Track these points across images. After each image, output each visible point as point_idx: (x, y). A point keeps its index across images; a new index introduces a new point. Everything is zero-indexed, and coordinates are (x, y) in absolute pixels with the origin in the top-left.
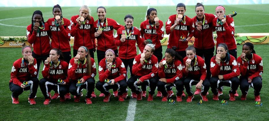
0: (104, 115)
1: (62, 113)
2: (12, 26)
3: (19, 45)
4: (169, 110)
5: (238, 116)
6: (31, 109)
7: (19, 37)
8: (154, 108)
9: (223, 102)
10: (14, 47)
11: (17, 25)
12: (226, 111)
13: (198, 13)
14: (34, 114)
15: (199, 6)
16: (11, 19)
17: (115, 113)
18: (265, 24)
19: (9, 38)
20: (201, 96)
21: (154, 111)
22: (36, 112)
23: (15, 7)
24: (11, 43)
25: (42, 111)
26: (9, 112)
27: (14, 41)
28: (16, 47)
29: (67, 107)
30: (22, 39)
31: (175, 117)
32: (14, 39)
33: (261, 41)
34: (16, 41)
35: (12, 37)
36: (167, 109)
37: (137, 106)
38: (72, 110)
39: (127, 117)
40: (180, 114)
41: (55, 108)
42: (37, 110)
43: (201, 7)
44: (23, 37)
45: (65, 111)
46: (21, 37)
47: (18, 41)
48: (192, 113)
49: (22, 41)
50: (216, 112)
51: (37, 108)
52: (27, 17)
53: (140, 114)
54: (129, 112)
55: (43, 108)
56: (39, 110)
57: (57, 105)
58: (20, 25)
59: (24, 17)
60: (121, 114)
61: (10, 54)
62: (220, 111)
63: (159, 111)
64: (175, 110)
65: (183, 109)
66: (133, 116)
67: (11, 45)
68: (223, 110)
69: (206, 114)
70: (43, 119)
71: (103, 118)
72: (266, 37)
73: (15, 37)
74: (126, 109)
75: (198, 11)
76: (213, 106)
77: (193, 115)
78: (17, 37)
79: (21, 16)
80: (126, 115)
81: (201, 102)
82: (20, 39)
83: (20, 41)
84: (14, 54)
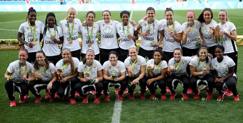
0: (91, 112)
1: (52, 110)
2: (3, 29)
3: (10, 47)
4: (152, 107)
5: (217, 113)
6: (23, 107)
7: (10, 40)
8: (139, 105)
9: (203, 99)
10: (6, 49)
11: (8, 29)
12: (206, 108)
13: (167, 17)
14: (26, 112)
15: (169, 11)
16: (2, 23)
17: (102, 111)
18: (241, 27)
19: (1, 41)
20: (182, 94)
21: (139, 108)
22: (28, 110)
23: (6, 12)
24: (2, 46)
25: (33, 109)
26: (2, 110)
27: (5, 43)
28: (8, 50)
29: (57, 105)
30: (13, 42)
31: (159, 114)
32: (5, 41)
33: (237, 43)
34: (7, 44)
35: (4, 40)
36: (151, 107)
37: (123, 104)
38: (61, 108)
39: (113, 114)
40: (163, 110)
41: (45, 106)
42: (28, 108)
43: (170, 12)
44: (15, 40)
45: (55, 109)
46: (12, 40)
47: (9, 44)
48: (175, 110)
49: (13, 43)
50: (196, 109)
51: (29, 106)
52: (18, 21)
53: (126, 111)
54: (115, 109)
55: (34, 106)
56: (31, 108)
57: (47, 104)
58: (10, 29)
59: (15, 22)
60: (108, 111)
61: (3, 56)
62: (200, 108)
63: (144, 108)
64: (158, 107)
65: (166, 106)
66: (119, 113)
67: (3, 48)
68: (204, 107)
69: (187, 111)
70: (35, 116)
71: (91, 115)
72: (242, 40)
73: (7, 40)
74: (113, 106)
75: (168, 16)
76: (194, 103)
77: (175, 111)
78: (8, 40)
79: (12, 20)
80: (112, 112)
81: (183, 100)
82: (11, 41)
83: (11, 44)
84: (5, 56)
